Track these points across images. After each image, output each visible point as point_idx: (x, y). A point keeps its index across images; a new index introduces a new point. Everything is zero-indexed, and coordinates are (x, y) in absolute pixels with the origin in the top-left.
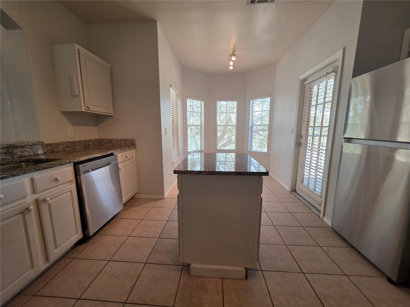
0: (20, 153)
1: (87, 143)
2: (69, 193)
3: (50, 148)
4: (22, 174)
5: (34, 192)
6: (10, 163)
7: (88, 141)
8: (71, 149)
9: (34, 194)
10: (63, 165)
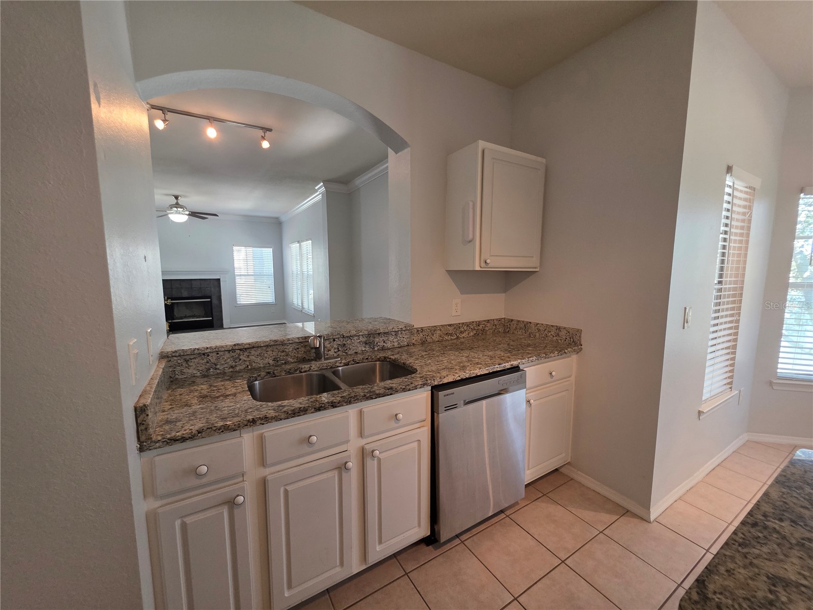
0: (382, 344)
1: (481, 327)
2: (415, 444)
3: (421, 336)
4: (345, 404)
5: (361, 434)
6: (364, 361)
7: (484, 323)
8: (452, 338)
9: (360, 438)
10: (409, 390)
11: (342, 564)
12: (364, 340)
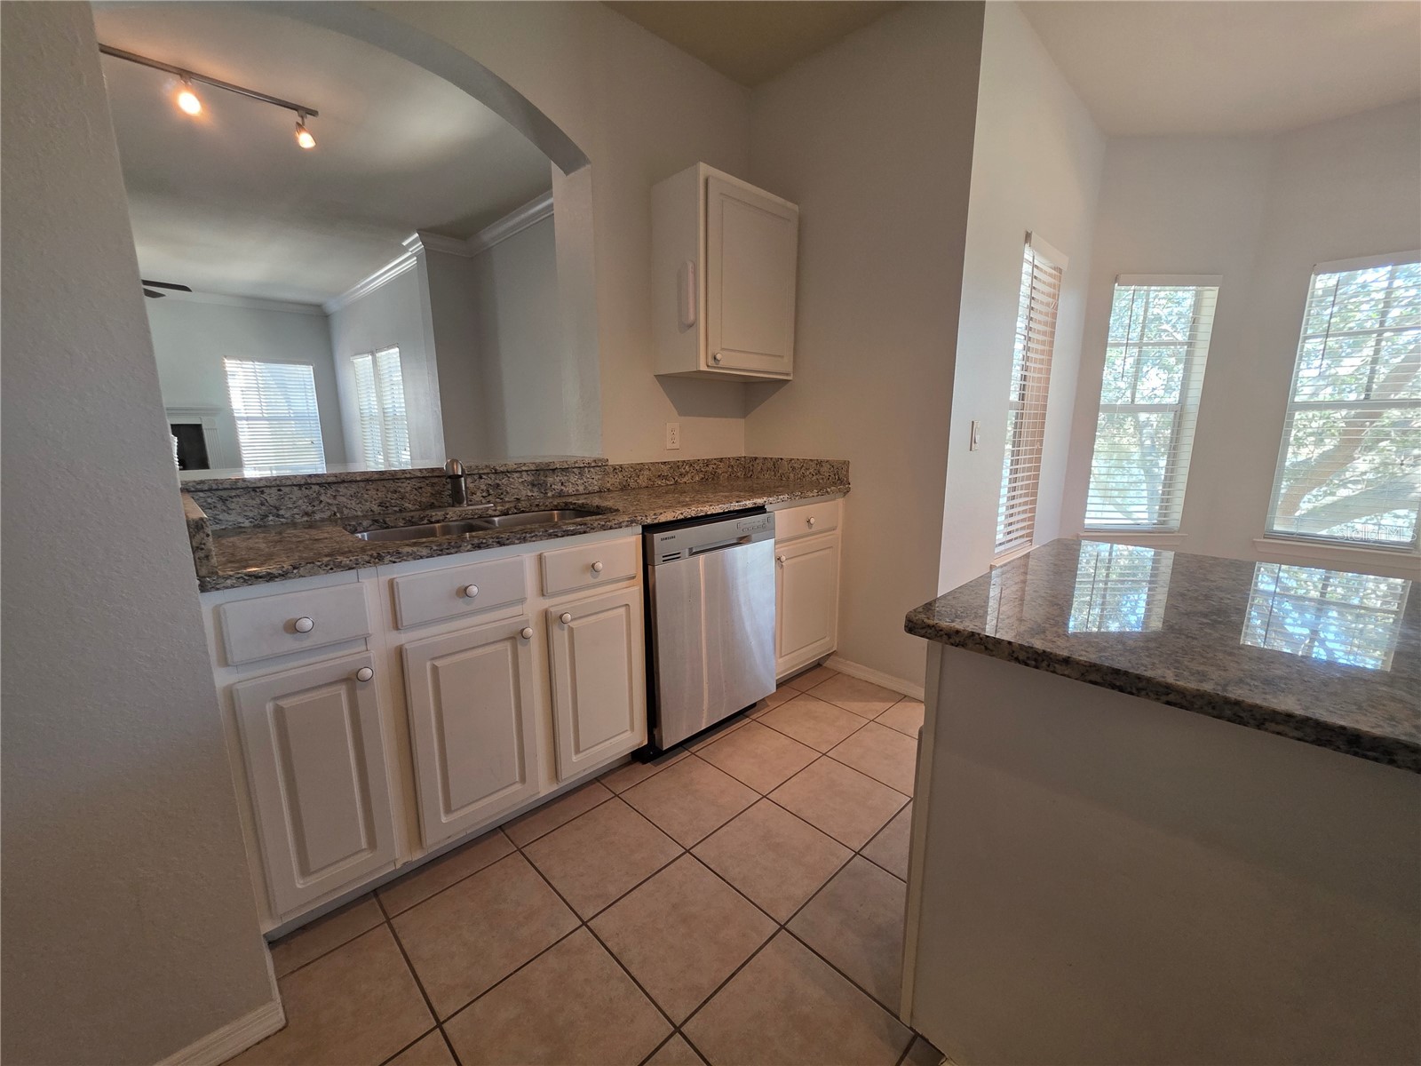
0: (558, 487)
1: (710, 468)
2: (623, 610)
3: (621, 477)
4: (517, 541)
5: (542, 592)
6: (533, 509)
7: (715, 461)
8: (668, 482)
9: (542, 598)
10: (611, 528)
11: (523, 779)
12: (530, 478)
